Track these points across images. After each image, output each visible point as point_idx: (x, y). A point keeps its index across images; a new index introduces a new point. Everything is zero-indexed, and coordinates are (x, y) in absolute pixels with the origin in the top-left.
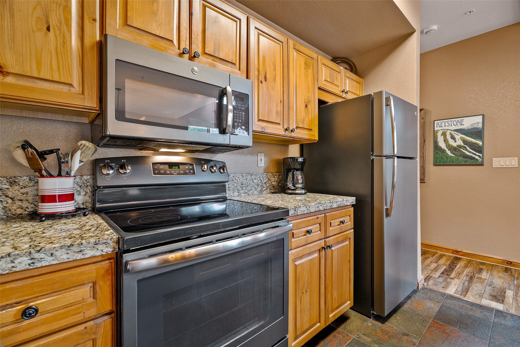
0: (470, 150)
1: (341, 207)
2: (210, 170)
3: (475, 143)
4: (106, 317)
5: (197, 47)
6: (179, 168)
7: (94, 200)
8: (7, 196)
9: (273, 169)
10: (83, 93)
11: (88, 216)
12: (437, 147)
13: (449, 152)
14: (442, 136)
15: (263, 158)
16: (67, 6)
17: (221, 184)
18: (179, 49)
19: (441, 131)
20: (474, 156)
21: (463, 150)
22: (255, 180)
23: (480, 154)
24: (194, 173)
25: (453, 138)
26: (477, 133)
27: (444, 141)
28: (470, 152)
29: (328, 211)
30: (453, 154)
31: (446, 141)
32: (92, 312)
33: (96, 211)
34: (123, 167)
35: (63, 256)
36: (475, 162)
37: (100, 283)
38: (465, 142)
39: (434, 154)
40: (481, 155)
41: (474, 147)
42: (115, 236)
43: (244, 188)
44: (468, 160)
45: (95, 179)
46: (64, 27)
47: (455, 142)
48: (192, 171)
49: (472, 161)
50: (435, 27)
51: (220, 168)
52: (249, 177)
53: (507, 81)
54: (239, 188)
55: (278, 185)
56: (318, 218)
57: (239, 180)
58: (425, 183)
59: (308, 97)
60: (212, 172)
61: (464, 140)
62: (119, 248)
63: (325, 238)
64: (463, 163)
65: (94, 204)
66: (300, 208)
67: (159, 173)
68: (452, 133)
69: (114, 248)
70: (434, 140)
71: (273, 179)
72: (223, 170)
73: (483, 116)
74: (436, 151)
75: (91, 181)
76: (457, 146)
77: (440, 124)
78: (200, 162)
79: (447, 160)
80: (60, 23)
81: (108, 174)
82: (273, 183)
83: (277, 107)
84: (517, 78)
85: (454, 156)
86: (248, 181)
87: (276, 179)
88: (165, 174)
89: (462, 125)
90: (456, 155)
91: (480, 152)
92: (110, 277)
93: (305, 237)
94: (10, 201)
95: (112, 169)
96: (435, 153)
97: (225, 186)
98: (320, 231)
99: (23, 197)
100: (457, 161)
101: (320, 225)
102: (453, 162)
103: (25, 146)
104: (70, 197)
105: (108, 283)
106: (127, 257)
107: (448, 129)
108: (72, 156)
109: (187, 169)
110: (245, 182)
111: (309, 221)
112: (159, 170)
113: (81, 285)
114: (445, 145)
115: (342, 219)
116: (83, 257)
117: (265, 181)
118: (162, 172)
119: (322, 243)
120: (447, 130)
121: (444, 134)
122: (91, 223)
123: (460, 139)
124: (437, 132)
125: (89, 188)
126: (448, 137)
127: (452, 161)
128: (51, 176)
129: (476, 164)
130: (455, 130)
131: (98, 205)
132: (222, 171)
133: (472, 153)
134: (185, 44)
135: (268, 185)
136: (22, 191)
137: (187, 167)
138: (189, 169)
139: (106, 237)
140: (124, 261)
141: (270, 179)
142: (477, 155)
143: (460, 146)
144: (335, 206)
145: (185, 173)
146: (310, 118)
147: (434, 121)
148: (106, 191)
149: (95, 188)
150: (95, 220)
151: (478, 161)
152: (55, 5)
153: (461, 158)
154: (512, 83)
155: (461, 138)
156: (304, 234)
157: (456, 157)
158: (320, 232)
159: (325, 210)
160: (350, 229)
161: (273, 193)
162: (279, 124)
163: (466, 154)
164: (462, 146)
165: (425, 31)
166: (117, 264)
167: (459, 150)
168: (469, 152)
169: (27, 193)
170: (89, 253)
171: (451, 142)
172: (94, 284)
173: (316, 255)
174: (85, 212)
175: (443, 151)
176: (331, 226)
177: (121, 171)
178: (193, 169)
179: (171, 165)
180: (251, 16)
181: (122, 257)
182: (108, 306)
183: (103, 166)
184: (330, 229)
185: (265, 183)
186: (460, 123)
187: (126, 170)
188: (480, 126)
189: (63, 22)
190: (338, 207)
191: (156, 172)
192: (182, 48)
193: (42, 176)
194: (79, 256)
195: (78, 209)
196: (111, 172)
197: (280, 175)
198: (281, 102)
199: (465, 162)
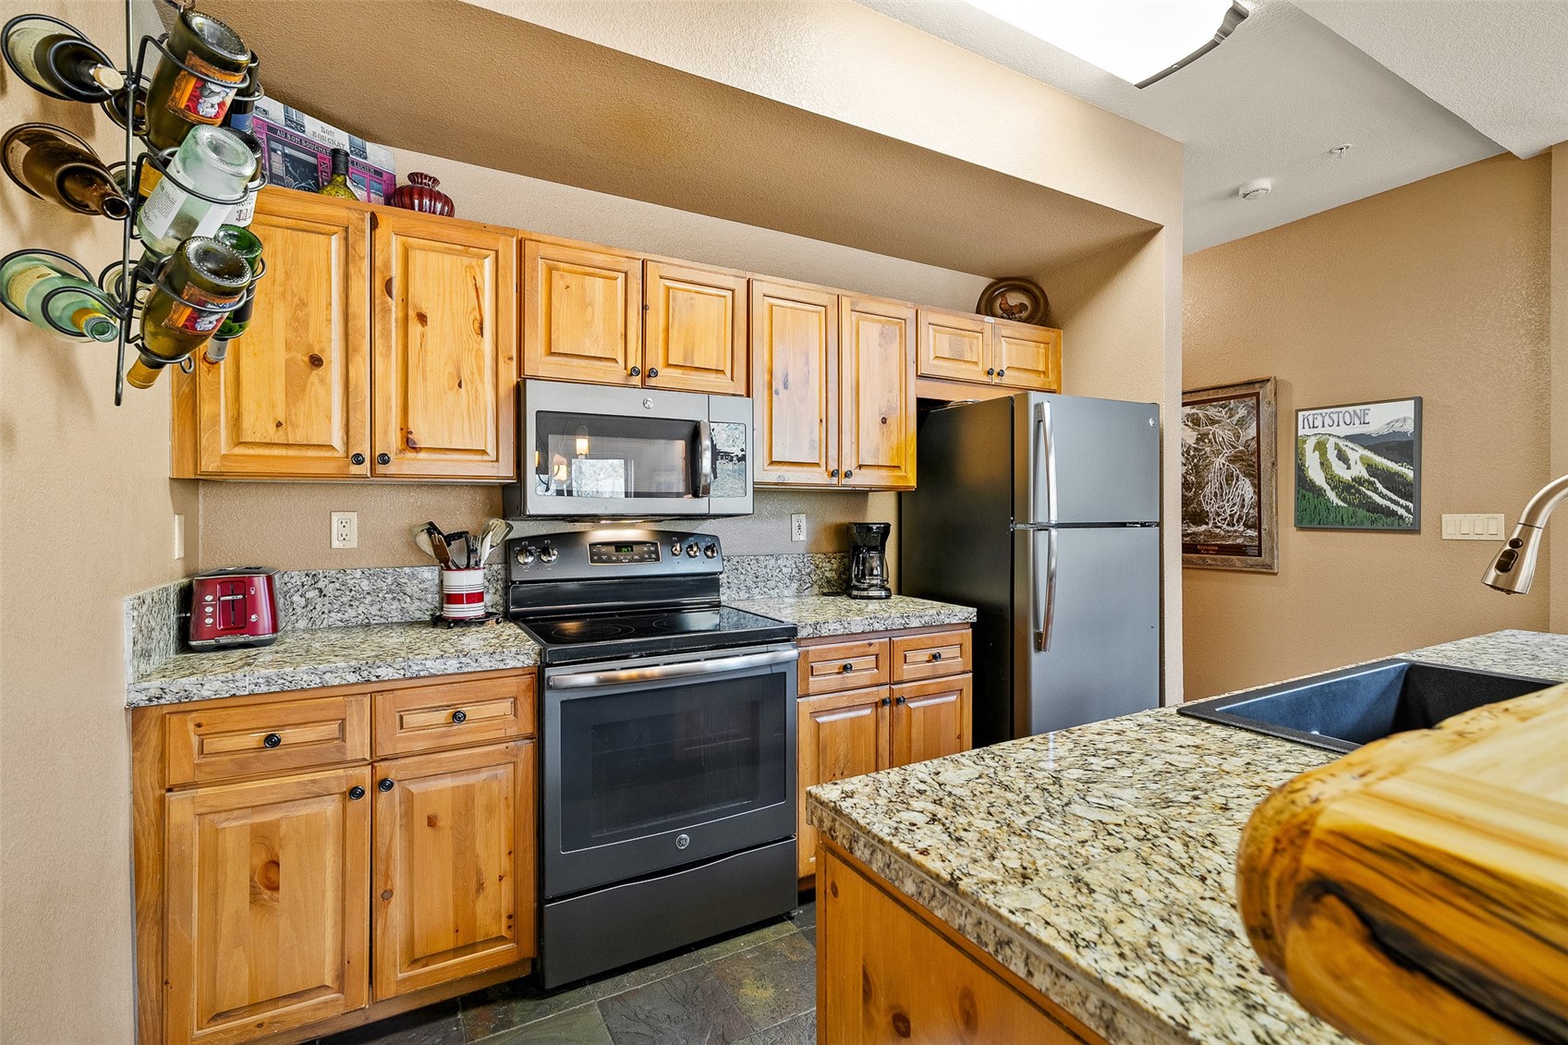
0: (1385, 492)
1: (932, 626)
2: (688, 553)
3: (1397, 474)
4: (528, 741)
5: (655, 360)
6: (632, 550)
7: (506, 601)
8: (405, 594)
9: (828, 547)
10: (497, 460)
11: (501, 624)
12: (1303, 482)
13: (1334, 494)
14: (1317, 452)
15: (804, 525)
16: (479, 349)
17: (709, 577)
18: (626, 368)
19: (1313, 437)
20: (1393, 507)
21: (1368, 489)
22: (784, 569)
23: (1408, 503)
24: (657, 559)
25: (1342, 457)
26: (1403, 447)
27: (1322, 464)
28: (1384, 497)
29: (896, 633)
30: (1342, 500)
31: (1324, 464)
32: (512, 731)
33: (509, 617)
34: (546, 551)
35: (486, 663)
36: (1396, 523)
37: (521, 699)
38: (1371, 468)
39: (1297, 499)
40: (1411, 505)
41: (1392, 481)
42: (537, 647)
43: (760, 584)
44: (1381, 518)
45: (508, 570)
46: (477, 377)
47: (1349, 468)
48: (653, 556)
49: (1389, 520)
50: (1265, 183)
51: (707, 548)
52: (772, 562)
53: (1478, 308)
54: (749, 583)
55: (839, 578)
56: (870, 645)
57: (749, 569)
58: (1276, 574)
59: (888, 401)
60: (690, 556)
61: (1369, 465)
62: (541, 662)
63: (890, 684)
64: (1367, 525)
65: (507, 608)
66: (826, 625)
67: (600, 560)
68: (1341, 443)
69: (535, 660)
70: (1296, 462)
71: (828, 565)
72: (713, 552)
73: (1419, 403)
74: (1302, 491)
75: (502, 572)
76: (1353, 480)
77: (1311, 419)
78: (669, 538)
79: (1327, 517)
80: (473, 373)
81: (526, 563)
82: (827, 574)
83: (811, 432)
84: (1504, 303)
85: (1346, 505)
86: (769, 571)
87: (835, 566)
88: (609, 560)
89: (1364, 423)
90: (1349, 504)
91: (1408, 497)
92: (531, 694)
93: (840, 676)
94: (408, 600)
95: (532, 554)
96: (1300, 498)
97: (718, 579)
98: (877, 668)
99: (422, 595)
100: (1354, 520)
101: (876, 658)
102: (1343, 521)
103: (432, 529)
104: (478, 597)
105: (530, 700)
106: (549, 672)
107: (1330, 435)
108: (483, 539)
109: (645, 551)
110: (762, 572)
111: (851, 648)
112: (599, 554)
113: (502, 699)
114: (1323, 475)
115: (935, 651)
116: (504, 667)
117: (808, 571)
118: (605, 557)
119: (884, 692)
120: (1327, 436)
121: (1321, 447)
122: (507, 632)
123: (1359, 462)
124: (1305, 442)
125: (500, 582)
126: (1332, 455)
127: (1339, 519)
128: (459, 569)
129: (1400, 528)
130: (1347, 438)
131: (513, 609)
132: (709, 553)
133: (1390, 500)
134: (634, 361)
135: (814, 578)
136: (420, 586)
137: (645, 549)
138: (650, 553)
139: (527, 647)
140: (547, 676)
141: (820, 566)
142: (1402, 506)
143: (1358, 481)
144: (915, 623)
145: (642, 560)
146: (895, 443)
147: (1297, 411)
148: (524, 588)
149: (508, 584)
150: (511, 629)
151: (1404, 520)
152: (466, 352)
153: (1362, 513)
154: (1493, 313)
155: (1361, 458)
156: (837, 671)
157: (1351, 509)
158: (876, 670)
159: (887, 630)
160: (963, 673)
161: (824, 594)
162: (817, 465)
163: (1374, 503)
164: (1365, 481)
165: (1241, 192)
166: (539, 681)
167: (1358, 491)
168: (1381, 496)
169: (426, 590)
170: (511, 664)
171: (1339, 469)
172: (515, 699)
173: (867, 712)
174: (498, 619)
175: (1319, 492)
176: (905, 662)
177: (544, 558)
178: (656, 552)
179: (619, 546)
180: (758, 276)
181: (544, 671)
182: (529, 728)
183: (519, 551)
184: (904, 667)
185: (809, 574)
186: (1359, 418)
187: (550, 556)
188: (1409, 427)
189: (476, 372)
190: (924, 626)
191: (596, 558)
192: (630, 367)
193: (449, 569)
194: (501, 666)
195: (488, 615)
196: (530, 559)
197: (843, 557)
198: (821, 421)
199: (1372, 522)
